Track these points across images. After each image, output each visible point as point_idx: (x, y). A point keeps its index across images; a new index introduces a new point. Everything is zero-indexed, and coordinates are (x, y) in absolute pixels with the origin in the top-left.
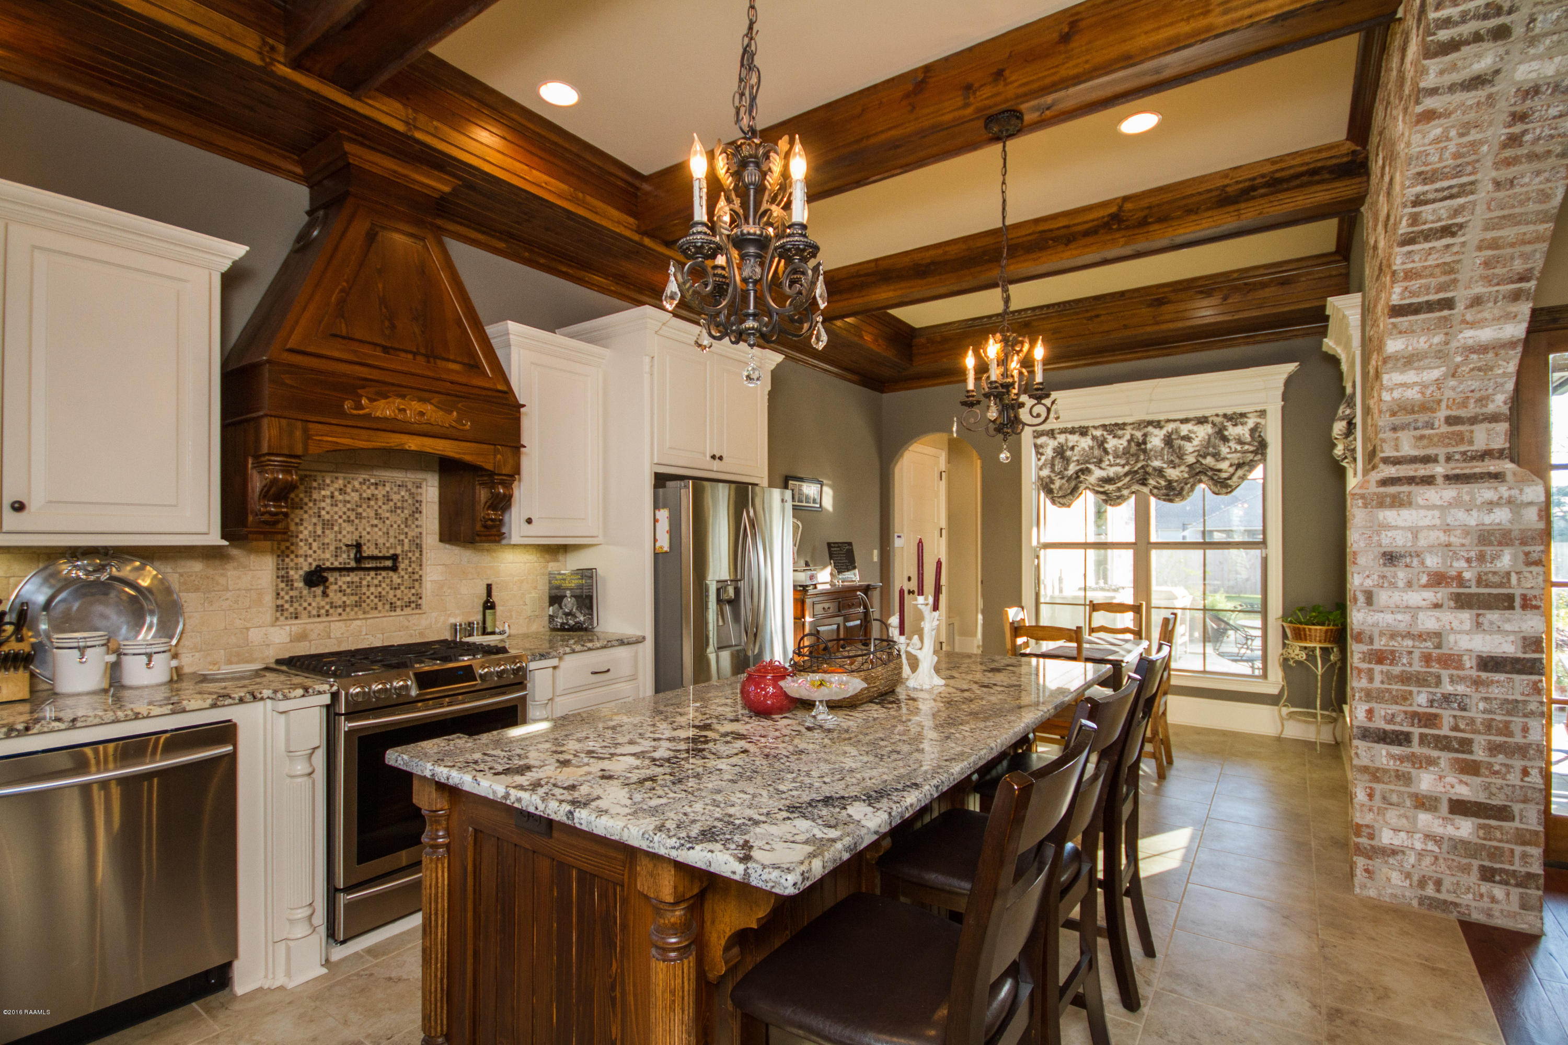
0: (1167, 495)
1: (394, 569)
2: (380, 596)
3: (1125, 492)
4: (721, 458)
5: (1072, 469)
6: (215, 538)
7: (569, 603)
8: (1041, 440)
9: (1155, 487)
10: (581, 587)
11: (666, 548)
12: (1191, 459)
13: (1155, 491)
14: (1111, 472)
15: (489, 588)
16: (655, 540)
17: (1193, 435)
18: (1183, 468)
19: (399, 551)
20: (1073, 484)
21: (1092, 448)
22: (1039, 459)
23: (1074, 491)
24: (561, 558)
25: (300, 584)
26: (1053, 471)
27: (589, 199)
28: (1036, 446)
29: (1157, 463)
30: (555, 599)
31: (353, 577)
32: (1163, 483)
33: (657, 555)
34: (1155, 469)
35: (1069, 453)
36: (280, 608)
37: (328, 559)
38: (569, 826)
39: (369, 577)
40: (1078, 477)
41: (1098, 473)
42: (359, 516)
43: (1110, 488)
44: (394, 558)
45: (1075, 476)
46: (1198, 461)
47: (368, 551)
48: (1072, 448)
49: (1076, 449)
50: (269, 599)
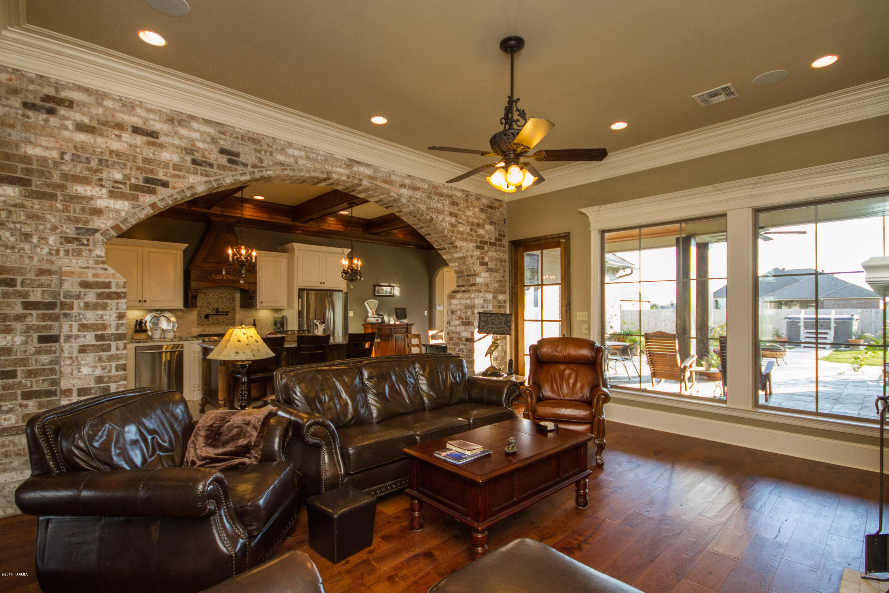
1: (227, 315)
2: (224, 322)
4: (324, 283)
6: (181, 307)
7: (278, 325)
10: (281, 321)
15: (255, 320)
16: (298, 308)
19: (229, 310)
24: (279, 313)
25: (203, 318)
27: (275, 216)
30: (275, 324)
31: (216, 317)
36: (199, 324)
37: (210, 312)
39: (221, 317)
42: (218, 302)
44: (227, 312)
47: (220, 310)
50: (196, 321)
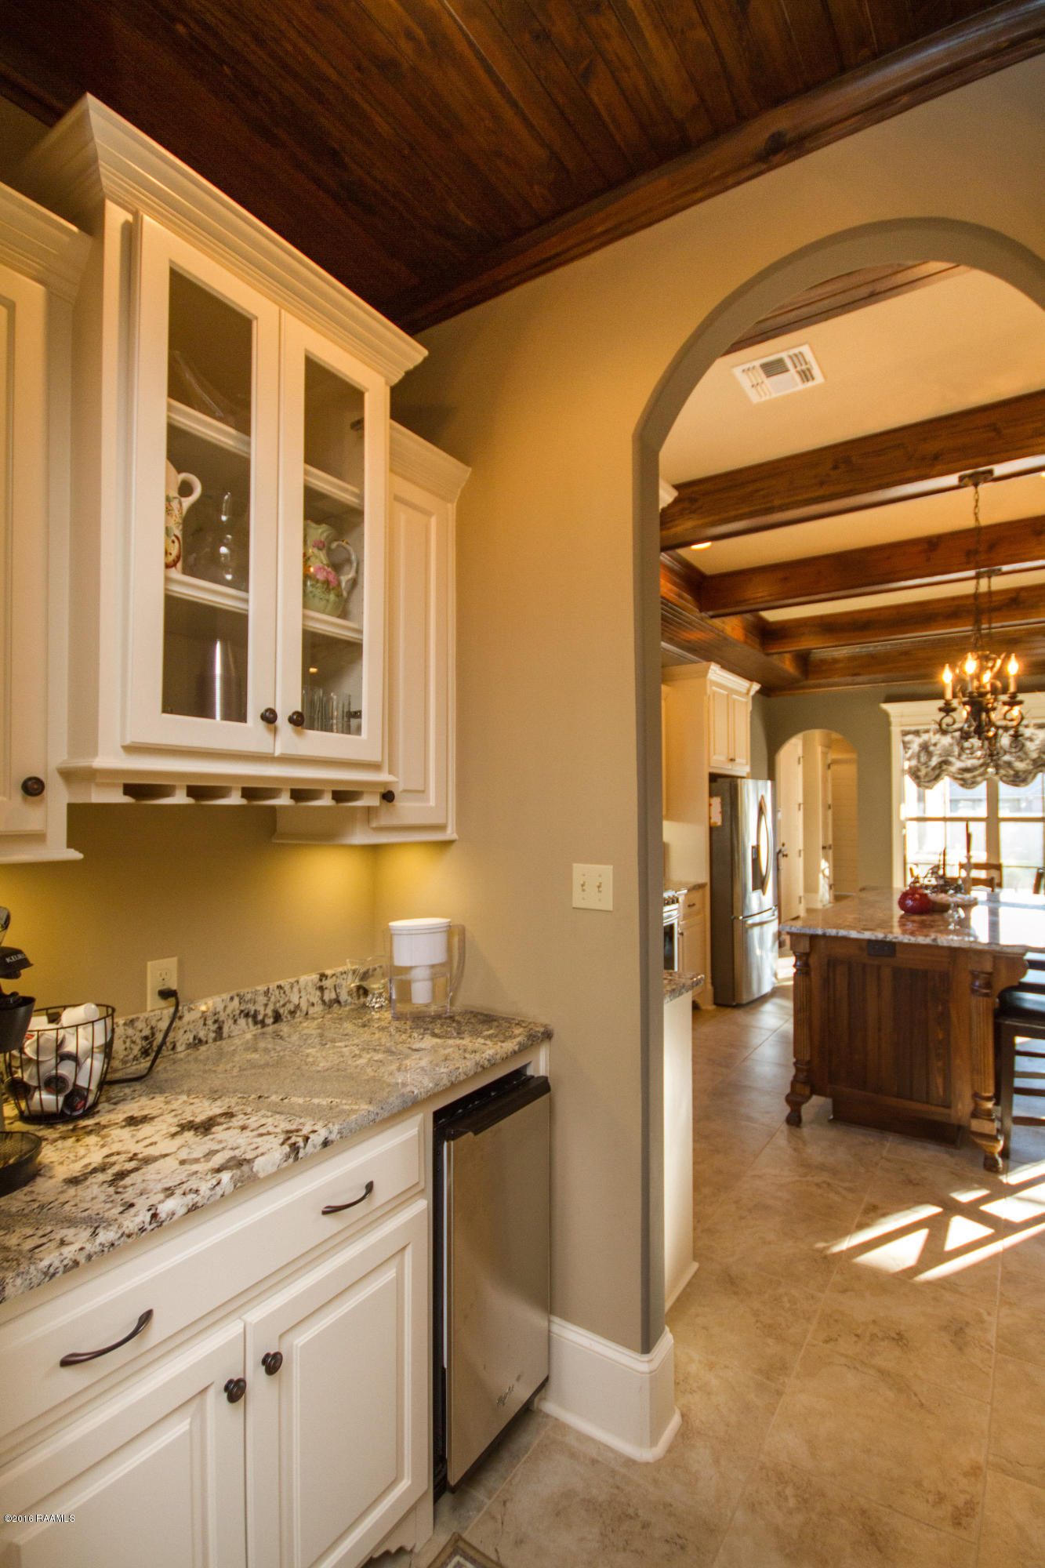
0: (1013, 781)
3: (979, 779)
4: (734, 760)
5: (934, 761)
8: (908, 738)
9: (1005, 776)
11: (719, 823)
12: (1034, 755)
13: (1004, 778)
14: (969, 763)
16: (710, 818)
17: (1034, 737)
18: (1028, 761)
20: (937, 772)
21: (951, 745)
22: (906, 752)
23: (937, 778)
26: (919, 761)
28: (904, 743)
29: (1007, 758)
32: (1012, 772)
33: (712, 829)
34: (1006, 762)
35: (932, 748)
38: (934, 946)
40: (940, 767)
41: (958, 765)
43: (967, 776)
45: (938, 766)
46: (1039, 757)
48: (935, 745)
49: (938, 746)
